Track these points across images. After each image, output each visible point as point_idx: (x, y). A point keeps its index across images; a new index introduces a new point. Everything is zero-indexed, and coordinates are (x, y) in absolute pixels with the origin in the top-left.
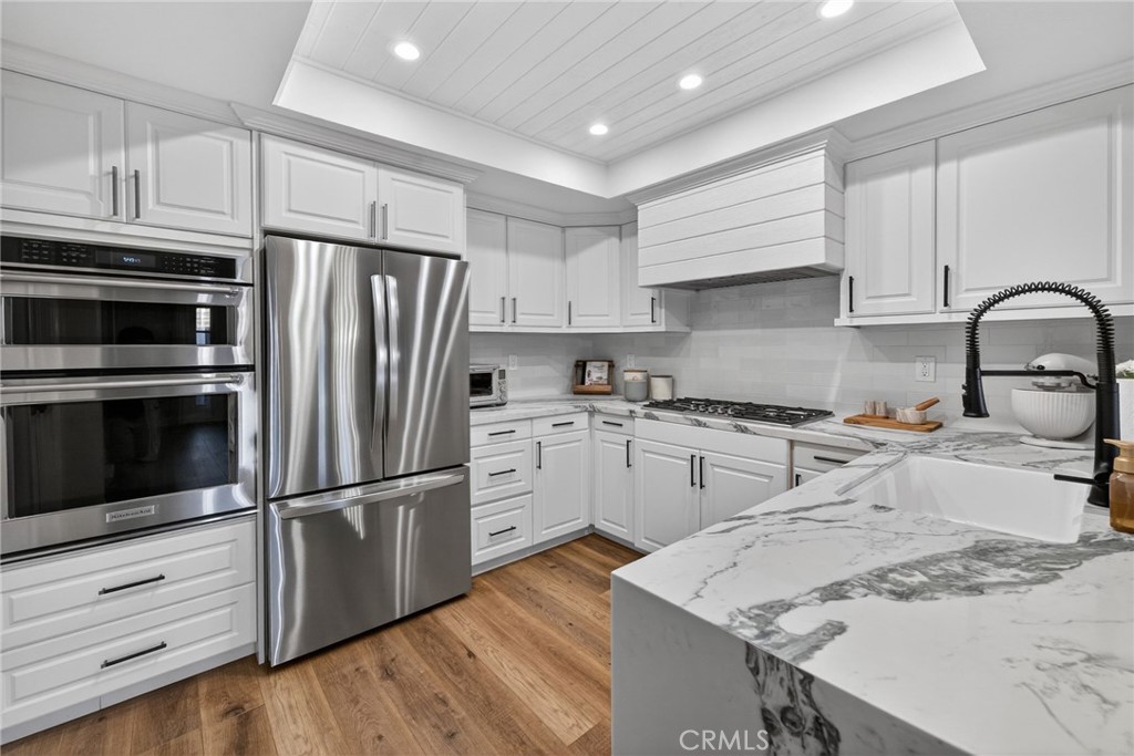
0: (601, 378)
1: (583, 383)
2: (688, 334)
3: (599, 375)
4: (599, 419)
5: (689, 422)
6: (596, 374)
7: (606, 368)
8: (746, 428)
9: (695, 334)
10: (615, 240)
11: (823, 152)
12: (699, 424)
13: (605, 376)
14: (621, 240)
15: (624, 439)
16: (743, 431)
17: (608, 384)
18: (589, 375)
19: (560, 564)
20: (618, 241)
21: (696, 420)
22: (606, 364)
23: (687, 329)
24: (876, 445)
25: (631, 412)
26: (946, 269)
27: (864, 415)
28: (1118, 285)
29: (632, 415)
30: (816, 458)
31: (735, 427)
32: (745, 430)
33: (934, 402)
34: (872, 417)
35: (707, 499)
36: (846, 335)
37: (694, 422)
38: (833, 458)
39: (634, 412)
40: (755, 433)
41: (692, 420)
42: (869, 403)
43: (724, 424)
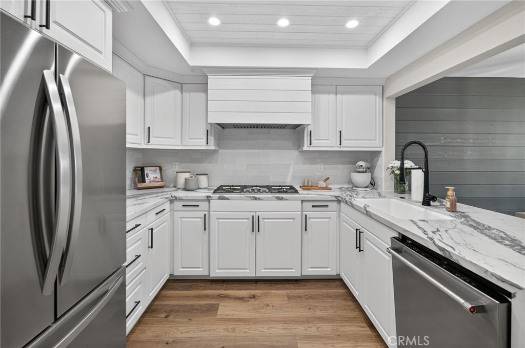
0: (156, 178)
1: (144, 181)
2: (218, 150)
3: (155, 176)
4: (178, 205)
5: (249, 199)
6: (152, 175)
7: (158, 171)
8: (282, 198)
9: (220, 151)
10: (178, 92)
11: (311, 78)
12: (256, 199)
13: (158, 176)
14: (182, 92)
15: (202, 214)
16: (280, 200)
17: (162, 181)
18: (147, 176)
19: (170, 311)
20: (180, 92)
21: (254, 197)
22: (158, 168)
23: (217, 148)
24: (336, 197)
25: (208, 197)
26: (340, 132)
27: (304, 186)
28: (377, 142)
29: (208, 199)
30: (313, 206)
31: (277, 198)
32: (282, 199)
33: (328, 178)
34: (308, 186)
35: (260, 236)
36: (295, 153)
37: (253, 198)
38: (320, 205)
39: (210, 197)
40: (287, 200)
41: (251, 197)
42: (306, 181)
43: (270, 197)
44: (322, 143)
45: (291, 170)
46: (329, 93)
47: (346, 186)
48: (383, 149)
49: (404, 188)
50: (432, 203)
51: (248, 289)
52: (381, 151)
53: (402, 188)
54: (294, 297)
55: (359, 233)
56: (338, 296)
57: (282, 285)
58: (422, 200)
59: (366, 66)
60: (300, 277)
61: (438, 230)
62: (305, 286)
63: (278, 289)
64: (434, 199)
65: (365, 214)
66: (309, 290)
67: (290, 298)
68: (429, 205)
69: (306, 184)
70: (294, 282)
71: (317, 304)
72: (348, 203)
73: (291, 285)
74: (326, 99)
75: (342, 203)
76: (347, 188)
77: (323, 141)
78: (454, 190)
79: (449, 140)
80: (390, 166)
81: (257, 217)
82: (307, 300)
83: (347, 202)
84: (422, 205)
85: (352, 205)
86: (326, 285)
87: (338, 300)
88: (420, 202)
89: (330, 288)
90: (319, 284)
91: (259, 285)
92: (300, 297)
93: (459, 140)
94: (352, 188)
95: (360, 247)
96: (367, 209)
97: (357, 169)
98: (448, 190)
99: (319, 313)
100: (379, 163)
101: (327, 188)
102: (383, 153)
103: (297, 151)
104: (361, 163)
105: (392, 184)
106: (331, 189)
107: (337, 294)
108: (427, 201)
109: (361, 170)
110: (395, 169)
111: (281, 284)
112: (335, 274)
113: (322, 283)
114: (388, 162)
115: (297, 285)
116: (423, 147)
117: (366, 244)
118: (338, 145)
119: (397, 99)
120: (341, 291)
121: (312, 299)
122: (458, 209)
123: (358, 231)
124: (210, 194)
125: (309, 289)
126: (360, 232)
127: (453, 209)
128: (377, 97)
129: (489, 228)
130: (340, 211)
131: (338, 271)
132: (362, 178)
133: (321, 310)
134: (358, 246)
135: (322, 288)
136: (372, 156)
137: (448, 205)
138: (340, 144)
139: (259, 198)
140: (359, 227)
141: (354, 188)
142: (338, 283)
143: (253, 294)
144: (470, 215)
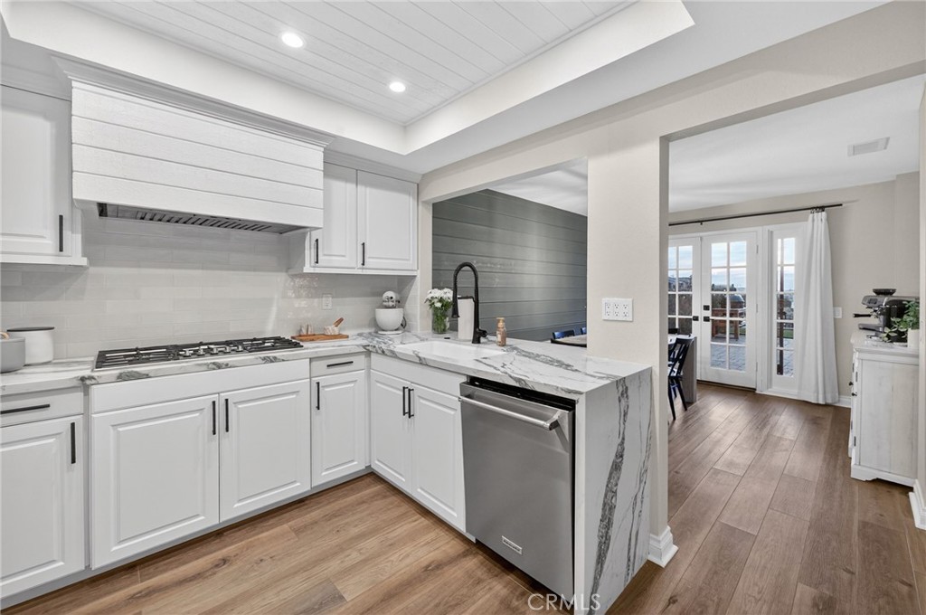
2: (88, 268)
5: (205, 368)
8: (275, 358)
9: (92, 270)
11: (323, 149)
12: (219, 366)
16: (272, 362)
21: (214, 363)
23: (84, 262)
24: (364, 347)
25: (83, 379)
26: (363, 244)
27: (300, 336)
28: (411, 262)
29: (84, 384)
30: (328, 366)
31: (264, 359)
32: (275, 360)
33: (341, 320)
34: (307, 336)
35: (229, 441)
36: (280, 279)
37: (211, 366)
38: (339, 363)
39: (91, 378)
40: (283, 360)
41: (207, 365)
42: (305, 326)
43: (250, 359)
44: (337, 261)
45: (274, 309)
46: (346, 180)
47: (366, 331)
48: (418, 273)
49: (445, 326)
50: (482, 340)
51: (205, 555)
52: (415, 276)
53: (442, 327)
54: (305, 527)
55: (407, 393)
56: (372, 497)
57: (277, 519)
58: (472, 338)
59: (405, 153)
60: (308, 491)
61: (505, 365)
62: (319, 503)
63: (272, 527)
64: (484, 334)
65: (417, 363)
66: (328, 507)
67: (298, 531)
68: (479, 342)
69: (304, 332)
70: (299, 505)
71: (347, 521)
72: (386, 352)
73: (292, 513)
74: (343, 190)
75: (373, 356)
76: (370, 333)
77: (338, 257)
78: (504, 321)
79: (480, 264)
80: (429, 296)
81: (224, 402)
82: (329, 523)
83: (383, 352)
84: (473, 342)
85: (394, 355)
86: (352, 489)
87: (376, 502)
88: (469, 341)
89: (360, 490)
90: (339, 492)
91: (227, 538)
92: (316, 523)
93: (489, 265)
94: (376, 332)
95: (409, 412)
96: (420, 355)
97: (385, 304)
98: (499, 321)
99: (354, 531)
100: (412, 294)
101: (339, 336)
102: (418, 278)
103: (284, 274)
104: (390, 294)
105: (429, 322)
106: (347, 337)
107: (372, 495)
108: (478, 336)
109: (391, 304)
110: (436, 300)
111: (272, 518)
112: (364, 467)
113: (347, 488)
114: (424, 292)
115: (306, 507)
116: (458, 271)
117: (418, 405)
118: (360, 265)
119: (434, 205)
120: (377, 488)
121: (336, 516)
122: (507, 343)
123: (406, 390)
124: (87, 373)
125: (327, 504)
126: (410, 390)
127: (503, 344)
128: (411, 199)
129: (538, 356)
130: (369, 367)
131: (368, 461)
132: (389, 317)
133: (356, 526)
134: (407, 411)
135: (346, 496)
136: (402, 283)
137: (499, 338)
138: (363, 264)
139: (227, 365)
140: (407, 384)
141: (380, 332)
142: (368, 480)
143: (220, 557)
144: (518, 346)
